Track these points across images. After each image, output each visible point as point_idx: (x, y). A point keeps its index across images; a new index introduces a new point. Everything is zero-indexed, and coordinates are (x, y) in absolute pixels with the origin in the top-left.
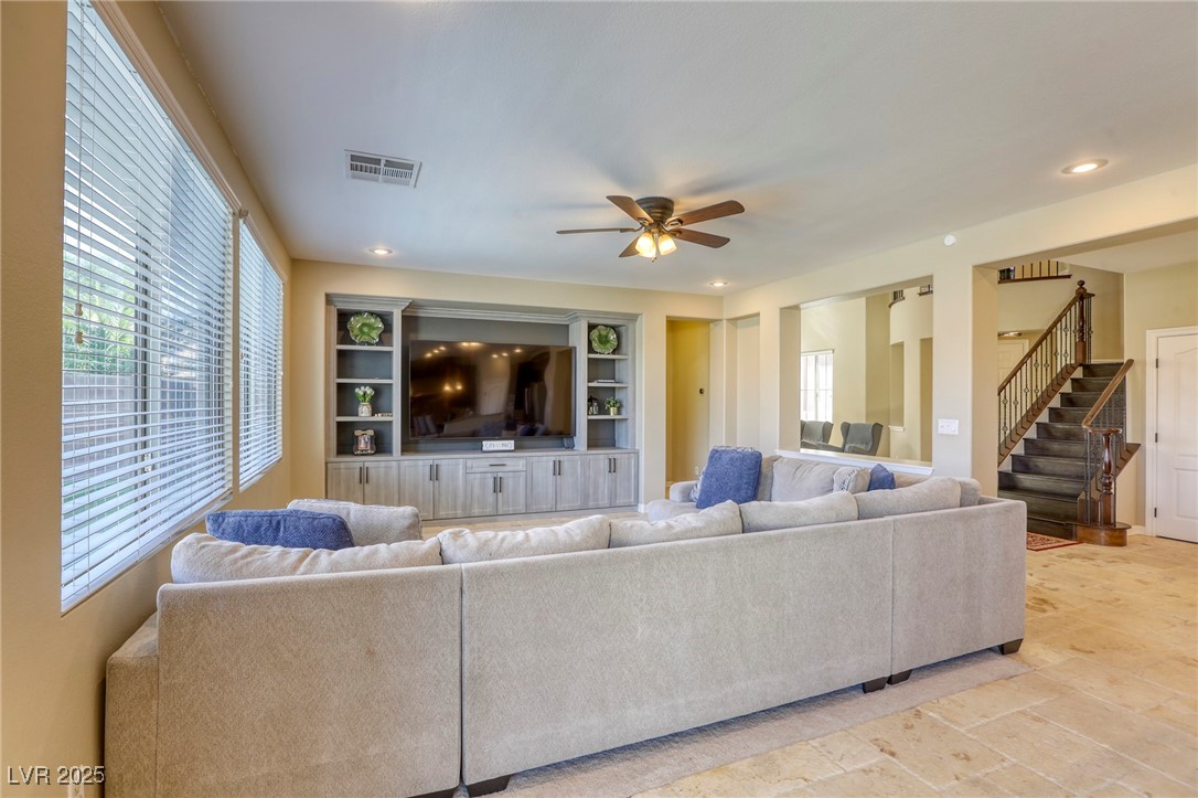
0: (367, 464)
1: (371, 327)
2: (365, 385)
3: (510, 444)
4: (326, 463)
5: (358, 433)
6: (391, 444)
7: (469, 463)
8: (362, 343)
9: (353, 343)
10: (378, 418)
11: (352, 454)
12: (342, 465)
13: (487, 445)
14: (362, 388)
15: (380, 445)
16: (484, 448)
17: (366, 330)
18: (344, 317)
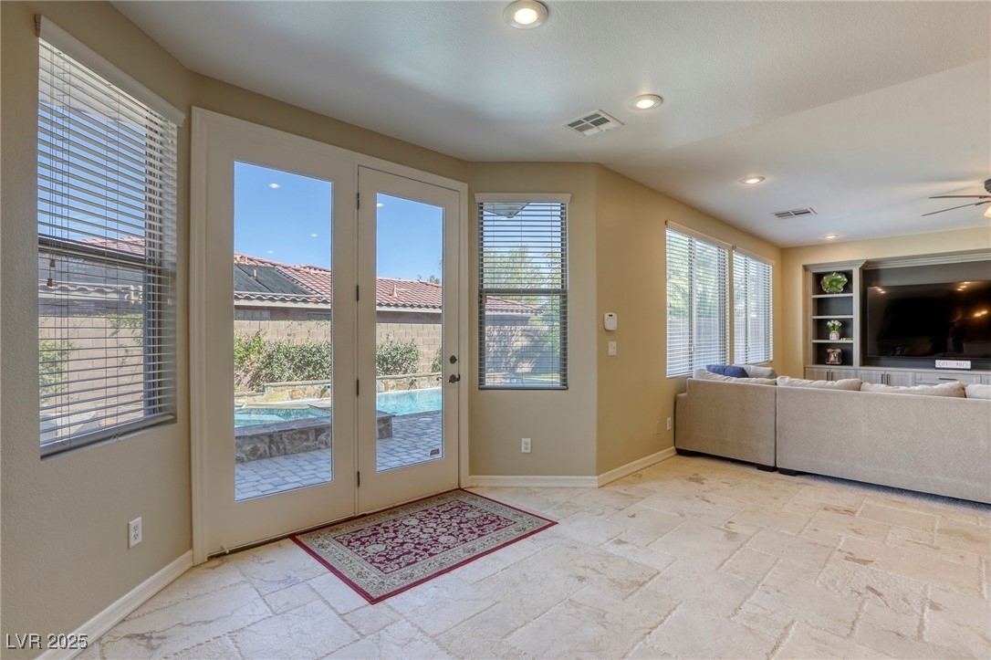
0: (832, 370)
1: (838, 281)
2: (835, 320)
3: (967, 364)
4: (805, 368)
5: (829, 350)
6: (852, 358)
7: (918, 376)
8: (830, 293)
9: (825, 293)
10: (844, 341)
11: (825, 364)
12: (815, 370)
13: (939, 363)
14: (833, 322)
15: (845, 359)
16: (937, 366)
17: (834, 283)
18: (819, 277)
